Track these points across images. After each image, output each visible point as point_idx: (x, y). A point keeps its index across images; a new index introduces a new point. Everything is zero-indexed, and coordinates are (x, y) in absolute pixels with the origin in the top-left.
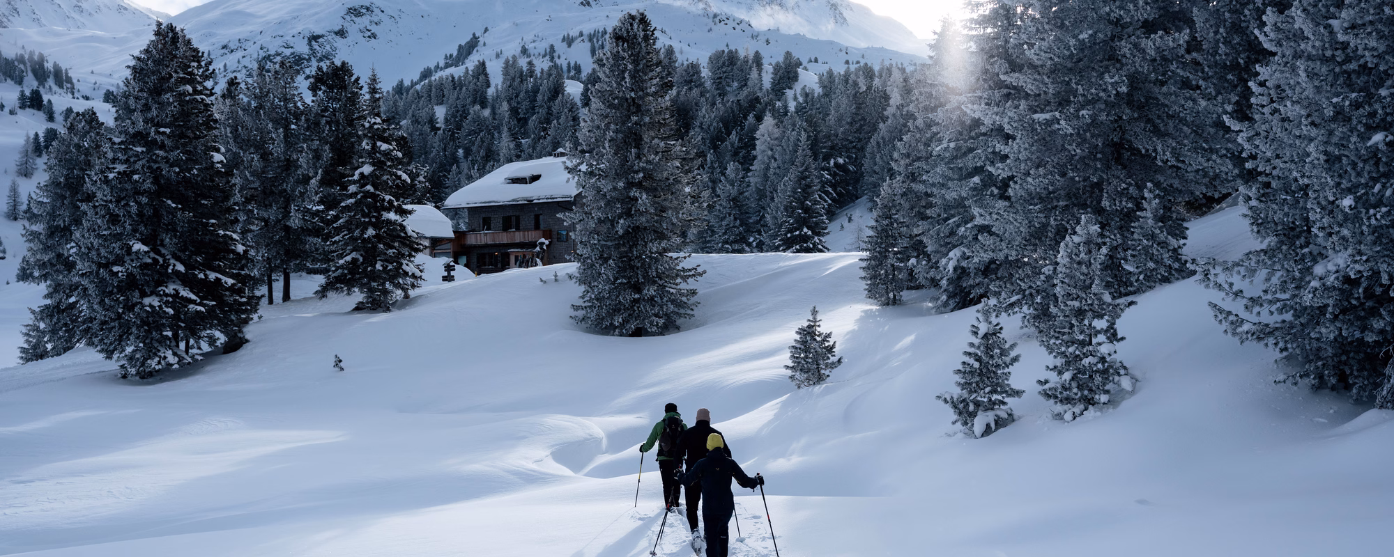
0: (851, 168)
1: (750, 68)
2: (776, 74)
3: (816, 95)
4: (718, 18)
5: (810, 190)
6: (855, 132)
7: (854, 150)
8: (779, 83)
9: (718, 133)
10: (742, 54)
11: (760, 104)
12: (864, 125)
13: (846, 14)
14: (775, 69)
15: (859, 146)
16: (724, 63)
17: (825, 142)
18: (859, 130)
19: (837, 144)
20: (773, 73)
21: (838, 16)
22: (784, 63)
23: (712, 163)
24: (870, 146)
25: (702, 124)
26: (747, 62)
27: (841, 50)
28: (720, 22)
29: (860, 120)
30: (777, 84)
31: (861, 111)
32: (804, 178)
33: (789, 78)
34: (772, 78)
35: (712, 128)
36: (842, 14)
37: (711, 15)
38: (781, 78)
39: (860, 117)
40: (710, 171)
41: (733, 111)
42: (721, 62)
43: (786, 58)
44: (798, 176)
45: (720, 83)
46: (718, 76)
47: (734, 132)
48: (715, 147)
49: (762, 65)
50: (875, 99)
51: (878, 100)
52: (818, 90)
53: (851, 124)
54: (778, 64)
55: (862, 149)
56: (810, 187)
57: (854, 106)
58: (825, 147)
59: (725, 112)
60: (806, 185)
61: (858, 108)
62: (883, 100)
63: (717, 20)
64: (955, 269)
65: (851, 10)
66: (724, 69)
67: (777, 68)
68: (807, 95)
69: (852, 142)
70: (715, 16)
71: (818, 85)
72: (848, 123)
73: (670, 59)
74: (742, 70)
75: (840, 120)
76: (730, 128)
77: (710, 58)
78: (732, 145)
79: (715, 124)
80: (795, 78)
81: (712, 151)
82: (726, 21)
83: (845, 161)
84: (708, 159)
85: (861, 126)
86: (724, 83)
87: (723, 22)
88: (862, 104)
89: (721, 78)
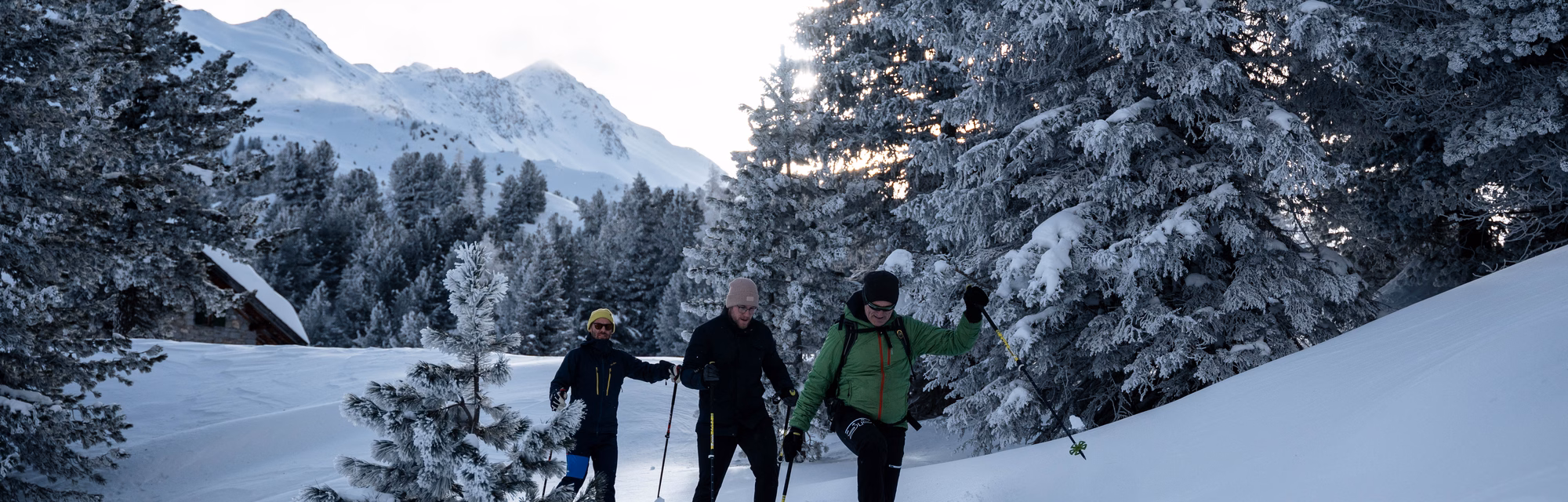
0: (633, 332)
1: (463, 185)
2: (507, 197)
3: (574, 231)
4: (420, 129)
5: (553, 338)
6: (642, 273)
7: (638, 304)
8: (512, 212)
9: (395, 272)
10: (449, 162)
11: (475, 227)
12: (657, 260)
13: (626, 141)
14: (506, 189)
15: (648, 296)
16: (417, 174)
17: (588, 285)
18: (649, 269)
19: (609, 289)
20: (501, 195)
21: (612, 143)
22: (522, 179)
23: (379, 323)
24: (667, 291)
25: (366, 258)
26: (459, 173)
27: (617, 188)
28: (423, 135)
29: (650, 252)
30: (508, 214)
31: (653, 235)
32: (543, 313)
33: (529, 205)
34: (501, 204)
35: (384, 265)
36: (619, 140)
37: (408, 124)
38: (515, 204)
39: (650, 247)
40: (376, 337)
41: (424, 238)
42: (412, 173)
43: (525, 172)
44: (529, 308)
45: (410, 207)
46: (406, 195)
47: (423, 272)
48: (388, 299)
49: (484, 181)
50: (677, 216)
51: (683, 216)
52: (578, 224)
53: (634, 258)
54: (510, 180)
55: (654, 302)
56: (554, 331)
57: (641, 226)
58: (586, 295)
59: (408, 239)
60: (546, 327)
61: (648, 231)
62: (691, 219)
63: (417, 132)
64: (1067, 280)
65: (634, 135)
66: (417, 185)
67: (509, 187)
68: (558, 230)
69: (635, 290)
70: (415, 126)
71: (578, 215)
72: (629, 256)
73: (324, 164)
74: (449, 188)
75: (614, 248)
76: (418, 266)
77: (394, 166)
78: (420, 294)
79: (390, 258)
80: (540, 205)
81: (380, 303)
82: (433, 135)
83: (622, 319)
84: (373, 317)
85: (653, 262)
86: (417, 208)
87: (427, 137)
88: (655, 224)
89: (411, 199)
